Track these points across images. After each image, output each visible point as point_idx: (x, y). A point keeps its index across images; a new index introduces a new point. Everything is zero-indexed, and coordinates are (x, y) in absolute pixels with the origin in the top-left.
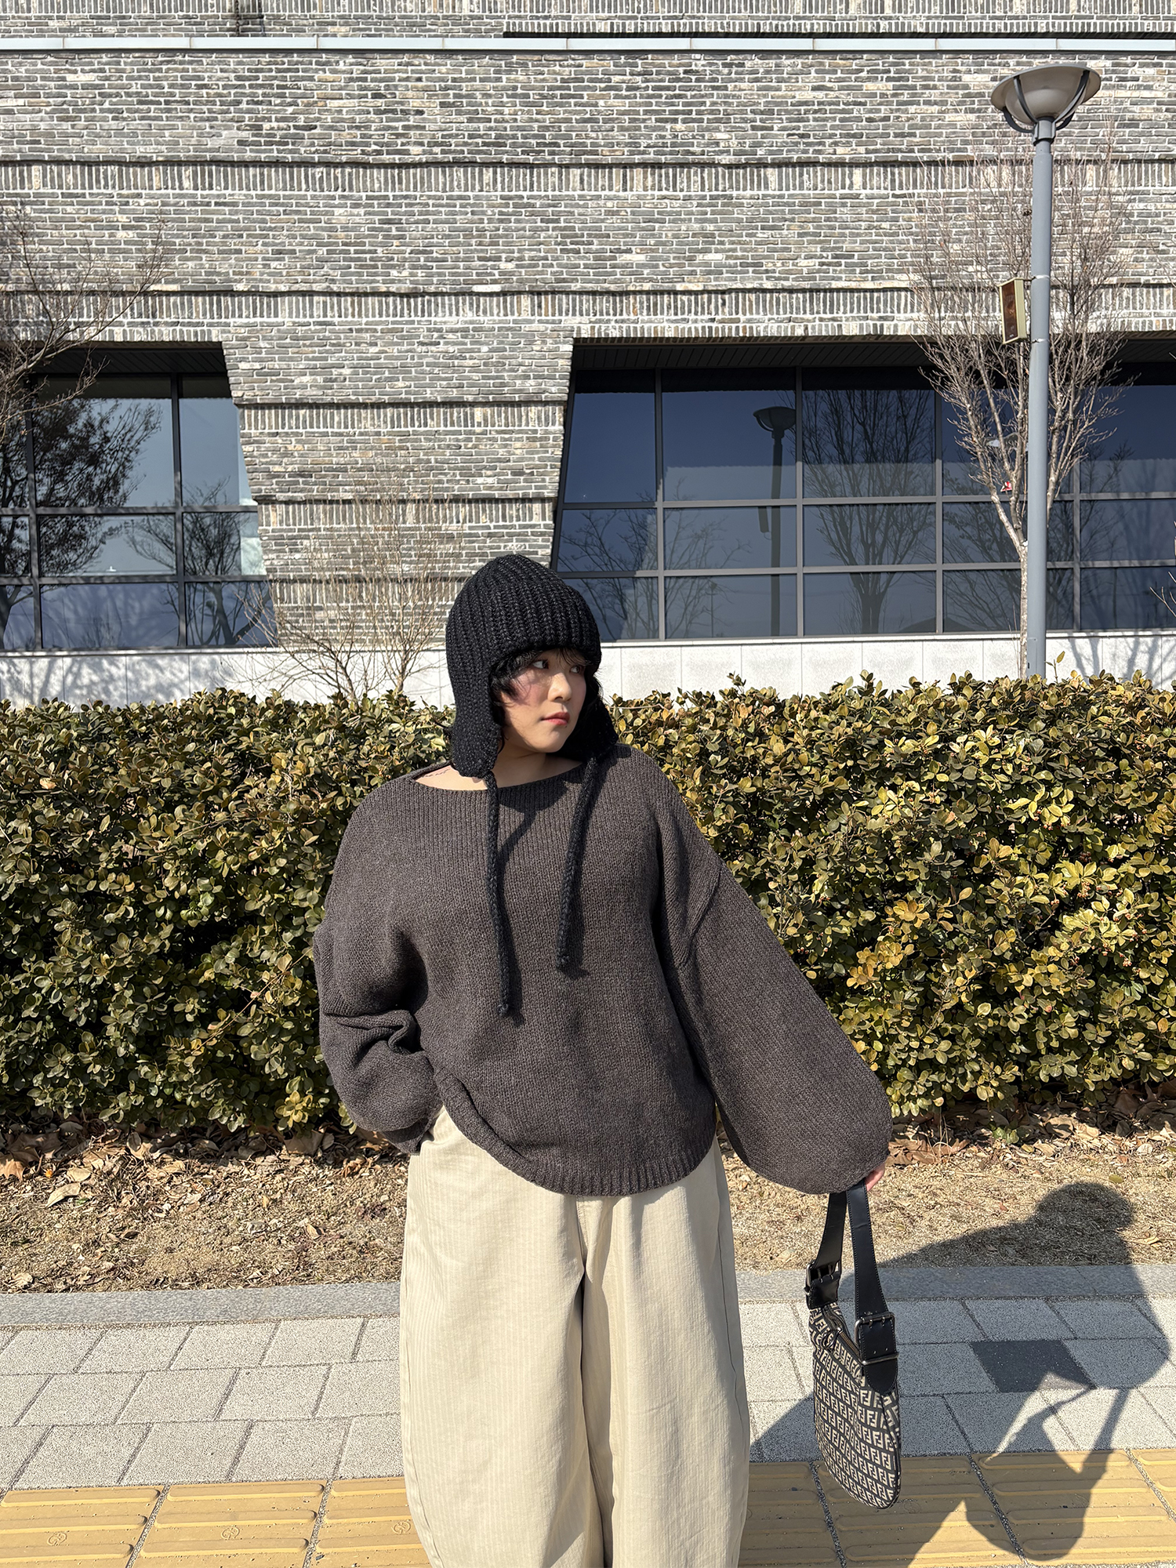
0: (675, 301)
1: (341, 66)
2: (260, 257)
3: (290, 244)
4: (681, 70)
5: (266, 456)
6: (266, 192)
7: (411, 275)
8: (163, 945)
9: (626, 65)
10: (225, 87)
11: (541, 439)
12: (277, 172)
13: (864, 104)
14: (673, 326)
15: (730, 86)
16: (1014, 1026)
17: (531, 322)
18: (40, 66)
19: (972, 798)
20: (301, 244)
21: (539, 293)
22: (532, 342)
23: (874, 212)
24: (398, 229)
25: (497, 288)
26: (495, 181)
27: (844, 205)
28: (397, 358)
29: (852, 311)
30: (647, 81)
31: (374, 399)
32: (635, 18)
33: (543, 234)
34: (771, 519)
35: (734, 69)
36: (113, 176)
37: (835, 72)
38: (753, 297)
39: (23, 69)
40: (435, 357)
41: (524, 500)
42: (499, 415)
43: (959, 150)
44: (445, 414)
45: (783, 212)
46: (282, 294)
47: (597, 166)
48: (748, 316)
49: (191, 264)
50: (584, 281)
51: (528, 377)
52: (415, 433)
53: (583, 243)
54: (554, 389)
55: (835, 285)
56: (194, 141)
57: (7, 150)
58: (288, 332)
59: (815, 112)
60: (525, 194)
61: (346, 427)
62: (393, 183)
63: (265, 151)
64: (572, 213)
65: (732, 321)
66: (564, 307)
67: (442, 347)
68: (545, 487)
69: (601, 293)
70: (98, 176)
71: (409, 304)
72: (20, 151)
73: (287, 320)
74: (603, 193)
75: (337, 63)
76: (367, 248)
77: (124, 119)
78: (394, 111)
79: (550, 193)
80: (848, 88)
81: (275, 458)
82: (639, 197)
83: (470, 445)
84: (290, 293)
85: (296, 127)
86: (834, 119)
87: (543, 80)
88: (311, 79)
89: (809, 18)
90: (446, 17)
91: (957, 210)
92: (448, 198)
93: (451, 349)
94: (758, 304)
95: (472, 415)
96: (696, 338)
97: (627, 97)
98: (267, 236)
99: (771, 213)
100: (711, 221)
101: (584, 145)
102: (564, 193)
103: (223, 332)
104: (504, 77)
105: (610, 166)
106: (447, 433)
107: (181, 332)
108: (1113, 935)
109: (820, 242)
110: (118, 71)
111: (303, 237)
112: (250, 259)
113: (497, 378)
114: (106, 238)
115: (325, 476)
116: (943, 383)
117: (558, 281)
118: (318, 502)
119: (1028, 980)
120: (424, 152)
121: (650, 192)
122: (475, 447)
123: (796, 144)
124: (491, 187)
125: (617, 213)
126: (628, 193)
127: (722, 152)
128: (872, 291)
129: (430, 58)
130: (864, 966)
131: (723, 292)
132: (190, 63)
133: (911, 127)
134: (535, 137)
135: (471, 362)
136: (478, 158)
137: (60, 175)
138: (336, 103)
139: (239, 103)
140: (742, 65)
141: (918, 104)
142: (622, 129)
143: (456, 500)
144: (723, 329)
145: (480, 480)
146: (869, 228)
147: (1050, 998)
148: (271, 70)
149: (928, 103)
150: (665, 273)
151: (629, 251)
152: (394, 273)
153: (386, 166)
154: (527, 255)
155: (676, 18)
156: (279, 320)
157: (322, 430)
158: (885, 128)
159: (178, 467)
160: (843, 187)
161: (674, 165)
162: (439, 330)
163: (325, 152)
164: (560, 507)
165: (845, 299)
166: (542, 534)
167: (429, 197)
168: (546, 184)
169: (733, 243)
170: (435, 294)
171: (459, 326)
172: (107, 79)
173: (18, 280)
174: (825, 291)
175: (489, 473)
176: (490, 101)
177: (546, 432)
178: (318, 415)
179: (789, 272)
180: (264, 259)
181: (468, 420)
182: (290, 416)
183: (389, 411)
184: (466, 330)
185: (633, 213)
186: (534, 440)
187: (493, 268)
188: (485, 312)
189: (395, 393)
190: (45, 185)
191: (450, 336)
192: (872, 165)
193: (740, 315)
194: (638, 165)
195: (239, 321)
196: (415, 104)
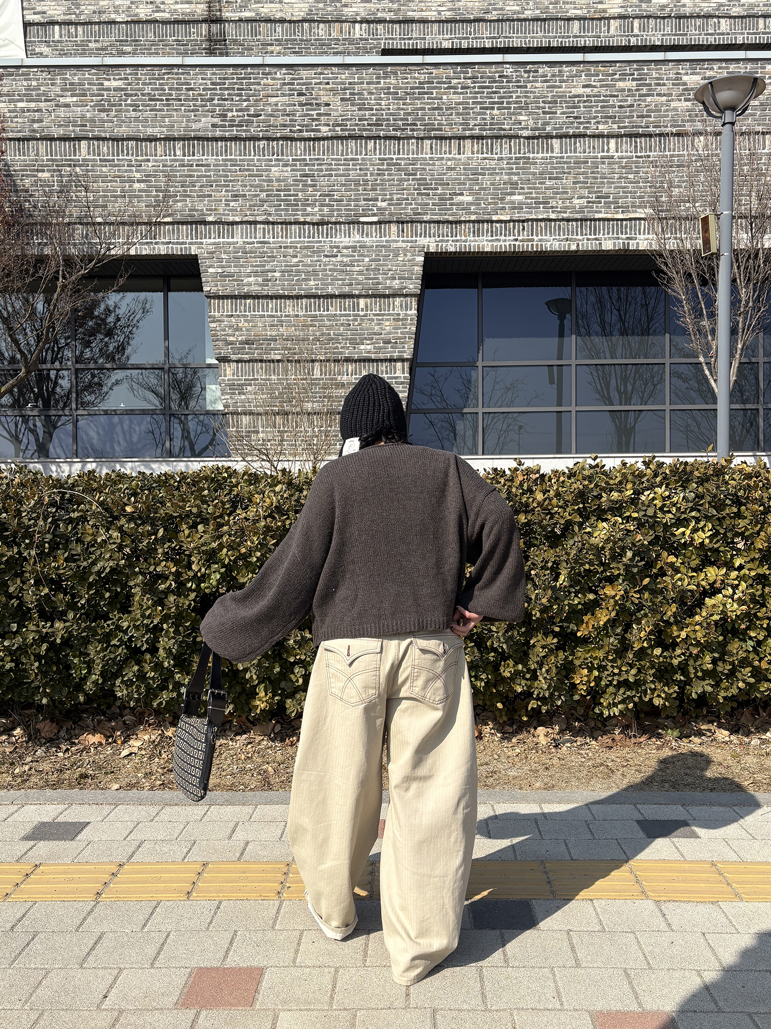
0: (492, 227)
1: (278, 76)
2: (224, 199)
3: (243, 191)
4: (497, 75)
5: (224, 330)
6: (229, 157)
7: (320, 210)
8: (190, 604)
9: (461, 72)
10: (204, 90)
11: (402, 320)
12: (236, 144)
13: (617, 96)
14: (490, 244)
15: (529, 85)
16: (675, 662)
17: (397, 241)
18: (87, 76)
19: (652, 527)
20: (250, 191)
21: (403, 223)
22: (397, 255)
23: (623, 168)
24: (312, 180)
25: (375, 219)
26: (375, 148)
27: (603, 163)
28: (310, 266)
29: (608, 234)
30: (475, 82)
31: (294, 293)
32: (468, 38)
33: (406, 183)
34: (556, 374)
35: (532, 74)
36: (132, 148)
37: (598, 75)
38: (543, 224)
39: (76, 78)
40: (334, 265)
41: (391, 360)
42: (376, 304)
43: (680, 126)
44: (340, 303)
45: (563, 168)
46: (237, 223)
47: (442, 138)
48: (540, 237)
49: (179, 204)
50: (432, 214)
51: (394, 278)
52: (321, 316)
53: (432, 189)
54: (411, 286)
55: (597, 216)
56: (184, 125)
57: (66, 131)
58: (240, 248)
59: (585, 102)
60: (394, 157)
61: (276, 311)
62: (310, 150)
63: (228, 131)
64: (425, 169)
65: (529, 240)
66: (419, 231)
67: (339, 259)
68: (404, 352)
69: (443, 222)
70: (122, 148)
71: (318, 230)
72: (74, 131)
73: (240, 240)
74: (445, 156)
75: (276, 73)
76: (292, 193)
77: (140, 111)
78: (311, 104)
79: (411, 156)
80: (606, 86)
81: (230, 332)
82: (468, 158)
83: (356, 323)
84: (241, 223)
85: (248, 115)
86: (597, 106)
87: (407, 83)
88: (259, 84)
89: (583, 37)
90: (344, 40)
91: (678, 166)
92: (345, 160)
93: (345, 260)
94: (546, 229)
95: (358, 304)
96: (505, 252)
97: (461, 93)
98: (228, 186)
99: (555, 168)
100: (515, 174)
101: (433, 124)
102: (420, 156)
103: (199, 248)
104: (382, 81)
105: (450, 138)
106: (342, 315)
107: (172, 248)
108: (734, 609)
109: (588, 188)
110: (137, 79)
111: (251, 186)
112: (217, 201)
113: (374, 279)
114: (127, 188)
115: (262, 344)
116: (668, 282)
117: (415, 214)
118: (256, 361)
119: (683, 634)
120: (330, 131)
121: (476, 155)
122: (359, 324)
123: (572, 123)
124: (373, 153)
125: (454, 169)
126: (462, 156)
127: (523, 129)
128: (622, 220)
129: (335, 69)
130: (587, 623)
131: (523, 221)
132: (183, 74)
133: (648, 111)
134: (401, 119)
135: (358, 269)
136: (364, 134)
137: (98, 147)
138: (274, 99)
139: (213, 99)
140: (537, 71)
141: (653, 95)
142: (458, 114)
143: (348, 360)
144: (523, 246)
145: (362, 347)
146: (620, 178)
147: (696, 645)
148: (233, 78)
149: (659, 95)
150: (485, 208)
151: (462, 194)
152: (309, 209)
153: (305, 139)
154: (395, 197)
155: (494, 38)
156: (235, 240)
157: (261, 313)
158: (631, 112)
159: (167, 337)
160: (603, 151)
161: (492, 137)
162: (338, 247)
163: (267, 131)
164: (414, 365)
165: (604, 225)
166: (402, 383)
167: (333, 159)
168: (408, 150)
169: (530, 188)
170: (335, 223)
171: (351, 244)
172: (129, 84)
173: (71, 216)
174: (591, 220)
175: (368, 342)
176: (373, 97)
177: (406, 315)
178: (258, 303)
179: (567, 208)
180: (226, 200)
181: (356, 307)
182: (241, 304)
183: (304, 301)
184: (355, 247)
185: (464, 169)
186: (398, 320)
187: (373, 205)
188: (367, 235)
189: (308, 289)
190: (89, 154)
191: (345, 251)
192: (621, 136)
193: (534, 237)
194: (468, 137)
195: (209, 241)
196: (325, 99)
